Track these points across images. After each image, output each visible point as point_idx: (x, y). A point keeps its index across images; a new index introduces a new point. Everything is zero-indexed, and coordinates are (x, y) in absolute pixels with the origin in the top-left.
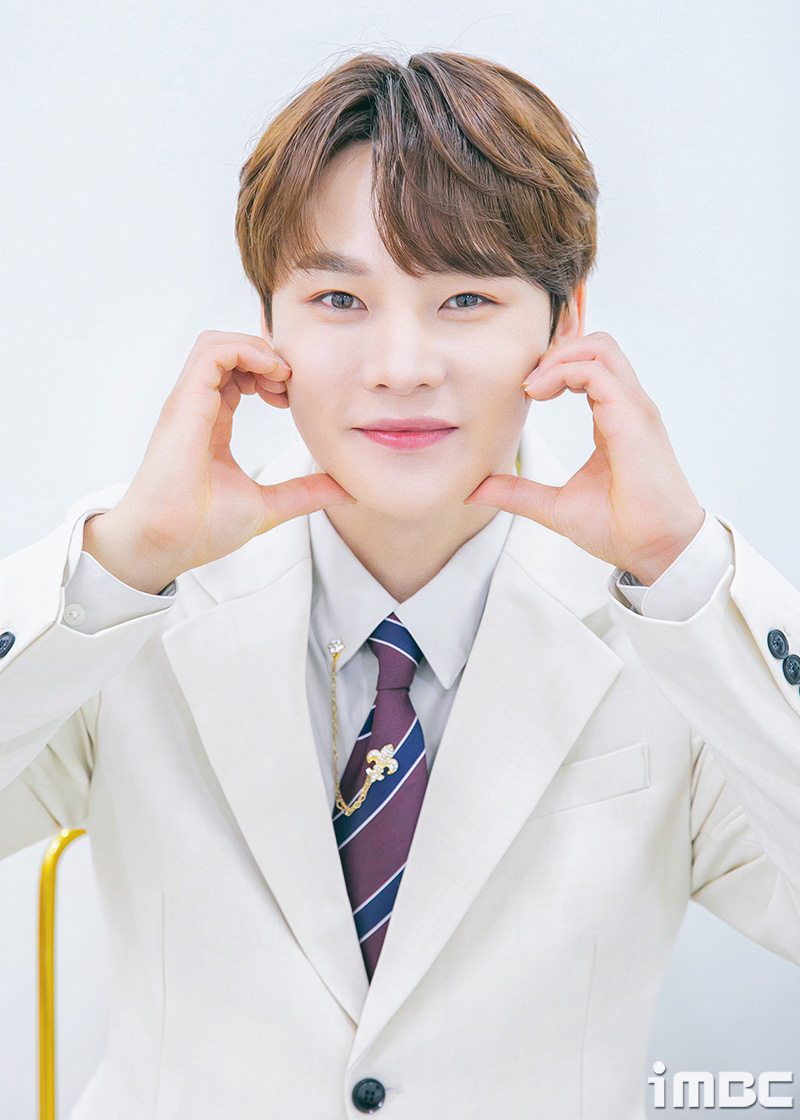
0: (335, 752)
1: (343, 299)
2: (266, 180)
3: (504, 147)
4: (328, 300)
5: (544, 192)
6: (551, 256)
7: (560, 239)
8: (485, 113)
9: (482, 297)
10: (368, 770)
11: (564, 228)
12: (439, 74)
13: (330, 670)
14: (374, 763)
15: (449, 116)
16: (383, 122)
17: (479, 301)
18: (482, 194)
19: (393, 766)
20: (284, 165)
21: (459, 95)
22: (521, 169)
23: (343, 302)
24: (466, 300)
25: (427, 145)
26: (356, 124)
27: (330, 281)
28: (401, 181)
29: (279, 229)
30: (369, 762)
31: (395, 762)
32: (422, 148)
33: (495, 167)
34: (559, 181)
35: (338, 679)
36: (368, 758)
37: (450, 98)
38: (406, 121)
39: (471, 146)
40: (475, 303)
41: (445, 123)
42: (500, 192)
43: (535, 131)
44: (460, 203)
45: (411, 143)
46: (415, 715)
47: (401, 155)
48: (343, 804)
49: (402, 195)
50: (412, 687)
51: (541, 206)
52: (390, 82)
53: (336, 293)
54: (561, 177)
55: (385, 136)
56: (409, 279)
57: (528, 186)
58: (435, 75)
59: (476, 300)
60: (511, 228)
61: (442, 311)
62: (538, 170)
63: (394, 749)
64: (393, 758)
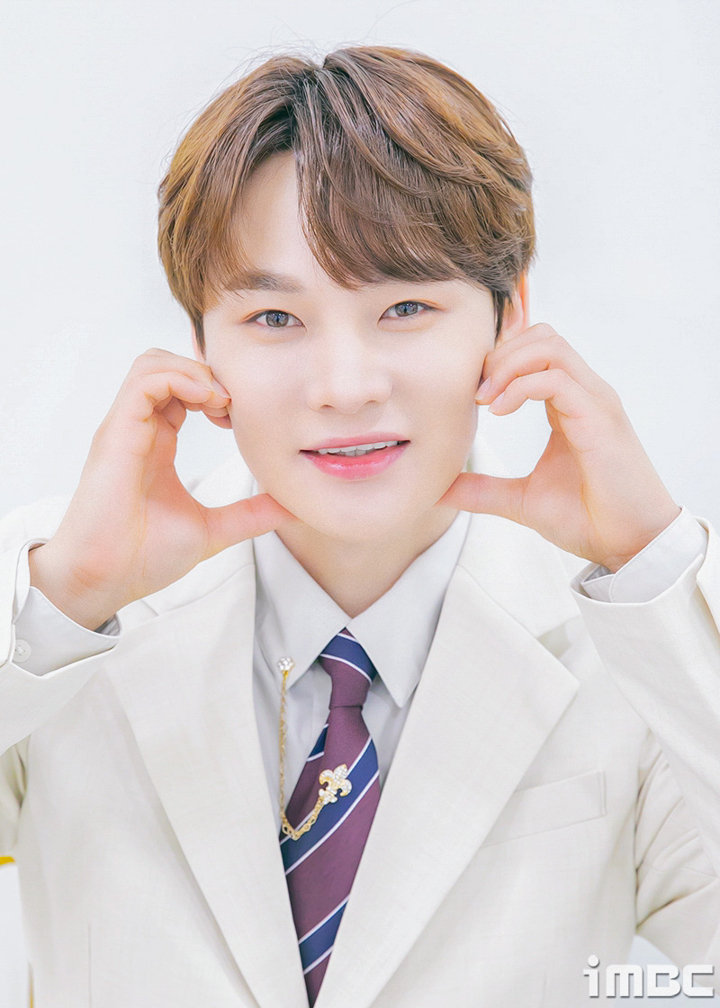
0: (282, 775)
1: (277, 317)
2: (186, 201)
3: (432, 147)
4: (263, 319)
5: (478, 189)
6: (489, 254)
7: (496, 235)
8: (410, 112)
9: (422, 304)
10: (321, 792)
11: (500, 223)
12: (359, 75)
13: (280, 689)
14: (326, 784)
15: (372, 118)
16: (303, 131)
17: (420, 308)
18: (413, 198)
19: (347, 788)
20: (204, 186)
21: (380, 94)
22: (450, 166)
23: (278, 320)
24: (405, 308)
25: (352, 151)
26: (275, 136)
27: (264, 300)
28: (328, 190)
29: (204, 251)
30: (322, 783)
31: (348, 783)
32: (347, 154)
33: (424, 168)
34: (493, 176)
35: (288, 698)
36: (321, 778)
37: (372, 100)
38: (327, 128)
39: (397, 147)
40: (415, 311)
41: (369, 128)
42: (431, 193)
43: (462, 126)
44: (392, 210)
45: (334, 152)
46: (368, 734)
47: (325, 163)
48: (290, 828)
49: (331, 206)
50: (365, 706)
51: (475, 204)
52: (307, 89)
53: (270, 312)
54: (493, 170)
55: (308, 147)
57: (460, 184)
58: (353, 76)
59: (417, 308)
60: (446, 230)
61: (382, 321)
62: (470, 167)
63: (348, 769)
64: (347, 778)
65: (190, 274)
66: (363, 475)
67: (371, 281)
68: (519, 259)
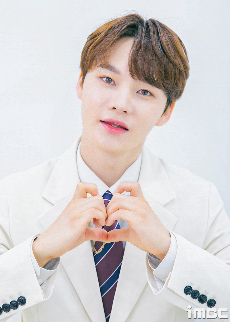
1: (109, 80)
2: (99, 38)
4: (105, 79)
5: (177, 68)
7: (177, 84)
9: (150, 93)
18: (161, 62)
20: (106, 36)
22: (173, 59)
24: (145, 92)
28: (140, 49)
38: (146, 34)
39: (162, 47)
41: (157, 39)
42: (166, 63)
49: (139, 54)
53: (108, 78)
54: (183, 66)
56: (132, 79)
57: (173, 65)
59: (148, 93)
60: (165, 75)
61: (137, 93)
62: (178, 62)
65: (91, 59)
67: (140, 79)
68: (178, 95)
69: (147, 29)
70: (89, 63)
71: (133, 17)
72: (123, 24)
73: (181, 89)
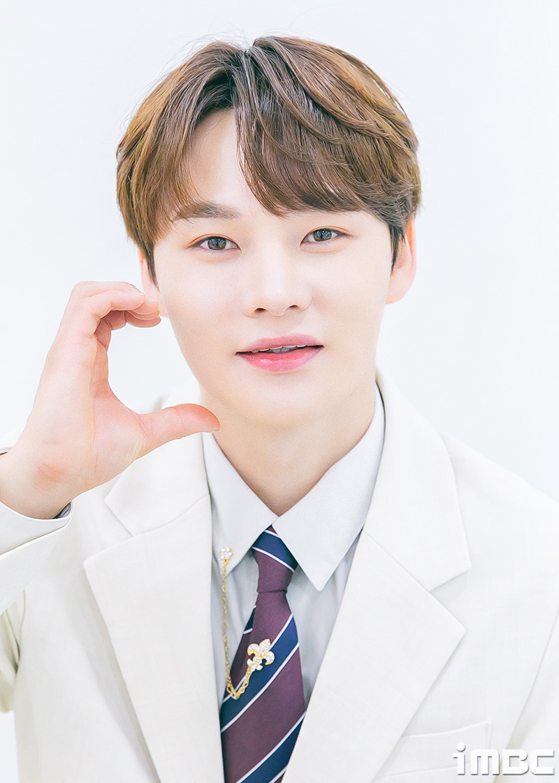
1: (217, 242)
2: (145, 146)
3: (343, 105)
4: (205, 244)
5: (378, 139)
6: (389, 195)
7: (394, 180)
9: (335, 231)
11: (397, 170)
12: (284, 52)
14: (253, 655)
15: (295, 82)
16: (241, 90)
17: (334, 234)
18: (328, 143)
19: (270, 658)
20: (160, 134)
21: (301, 66)
22: (358, 121)
23: (217, 244)
24: (322, 234)
25: (279, 104)
26: (216, 95)
27: (206, 227)
28: (261, 135)
30: (249, 654)
31: (272, 654)
32: (276, 108)
33: (337, 121)
34: (390, 131)
36: (248, 651)
37: (294, 67)
38: (259, 87)
39: (316, 105)
40: (329, 237)
41: (292, 87)
42: (343, 140)
44: (311, 151)
45: (266, 108)
46: (290, 613)
47: (259, 115)
48: (232, 689)
49: (263, 147)
50: (288, 590)
51: (378, 152)
52: (243, 58)
53: (210, 238)
54: (390, 128)
56: (274, 218)
57: (364, 134)
58: (278, 49)
59: (331, 234)
60: (355, 171)
61: (303, 245)
62: (373, 122)
63: (271, 643)
64: (271, 651)
65: (148, 209)
66: (286, 369)
67: (295, 209)
68: (410, 203)
69: (256, 74)
70: (146, 222)
71: (210, 56)
72: (192, 84)
73: (410, 186)
